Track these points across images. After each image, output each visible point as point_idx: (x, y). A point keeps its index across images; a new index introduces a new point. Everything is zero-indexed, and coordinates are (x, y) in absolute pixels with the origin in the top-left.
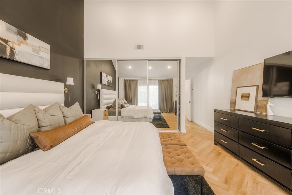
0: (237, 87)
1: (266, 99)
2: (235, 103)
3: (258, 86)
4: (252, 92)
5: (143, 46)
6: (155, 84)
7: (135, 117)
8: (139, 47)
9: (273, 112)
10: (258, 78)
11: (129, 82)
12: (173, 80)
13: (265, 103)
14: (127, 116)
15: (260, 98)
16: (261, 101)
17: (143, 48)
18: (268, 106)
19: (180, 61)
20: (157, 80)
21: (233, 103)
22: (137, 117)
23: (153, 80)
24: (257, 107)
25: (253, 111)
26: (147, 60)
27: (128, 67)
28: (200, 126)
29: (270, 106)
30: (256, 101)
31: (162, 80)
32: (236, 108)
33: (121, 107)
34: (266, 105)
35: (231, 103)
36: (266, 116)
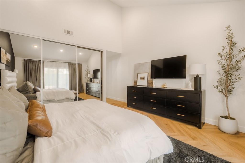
0: (138, 73)
1: (152, 79)
2: (137, 82)
3: (148, 73)
4: (146, 76)
5: (72, 32)
6: (65, 67)
7: (56, 100)
8: (69, 32)
9: (155, 85)
10: (148, 69)
11: (31, 62)
12: (82, 65)
13: (152, 81)
14: (46, 99)
15: (150, 79)
16: (149, 80)
17: (72, 34)
18: (153, 82)
19: (102, 52)
20: (67, 63)
21: (136, 82)
22: (58, 100)
23: (63, 63)
24: (148, 83)
25: (147, 85)
26: (76, 46)
27: (34, 46)
28: (111, 99)
29: (154, 82)
30: (148, 80)
31: (73, 64)
32: (138, 85)
33: (33, 91)
34: (152, 82)
35: (134, 82)
36: (153, 87)
